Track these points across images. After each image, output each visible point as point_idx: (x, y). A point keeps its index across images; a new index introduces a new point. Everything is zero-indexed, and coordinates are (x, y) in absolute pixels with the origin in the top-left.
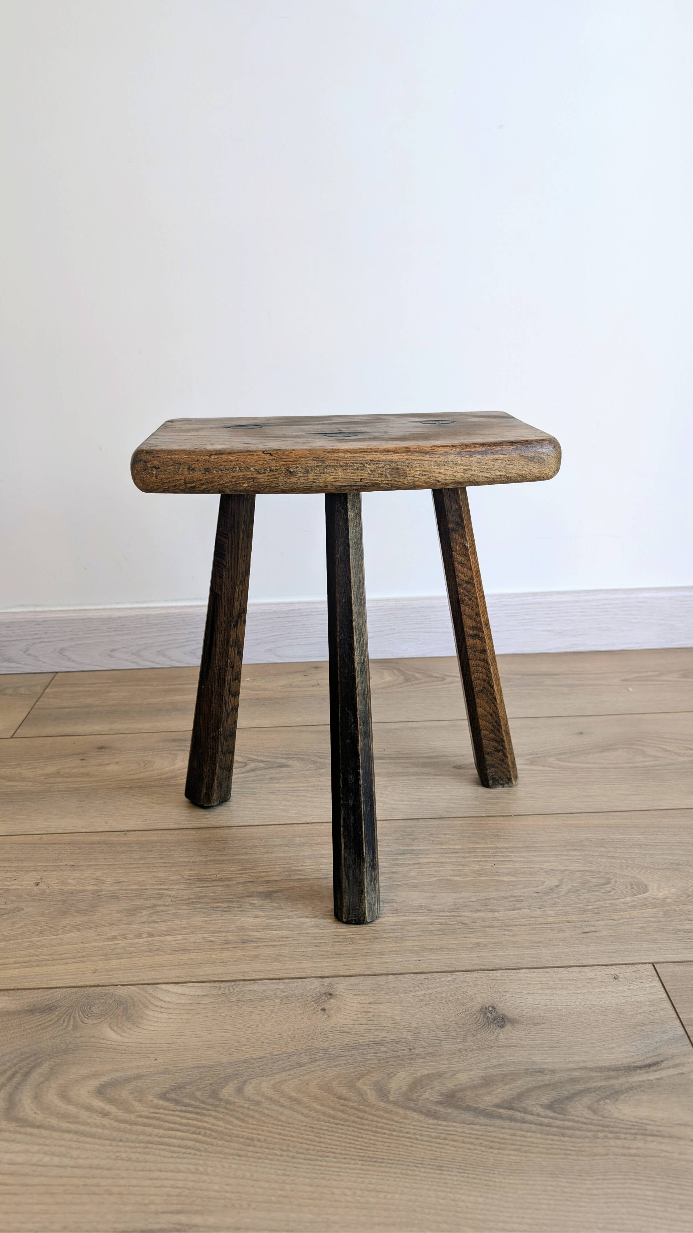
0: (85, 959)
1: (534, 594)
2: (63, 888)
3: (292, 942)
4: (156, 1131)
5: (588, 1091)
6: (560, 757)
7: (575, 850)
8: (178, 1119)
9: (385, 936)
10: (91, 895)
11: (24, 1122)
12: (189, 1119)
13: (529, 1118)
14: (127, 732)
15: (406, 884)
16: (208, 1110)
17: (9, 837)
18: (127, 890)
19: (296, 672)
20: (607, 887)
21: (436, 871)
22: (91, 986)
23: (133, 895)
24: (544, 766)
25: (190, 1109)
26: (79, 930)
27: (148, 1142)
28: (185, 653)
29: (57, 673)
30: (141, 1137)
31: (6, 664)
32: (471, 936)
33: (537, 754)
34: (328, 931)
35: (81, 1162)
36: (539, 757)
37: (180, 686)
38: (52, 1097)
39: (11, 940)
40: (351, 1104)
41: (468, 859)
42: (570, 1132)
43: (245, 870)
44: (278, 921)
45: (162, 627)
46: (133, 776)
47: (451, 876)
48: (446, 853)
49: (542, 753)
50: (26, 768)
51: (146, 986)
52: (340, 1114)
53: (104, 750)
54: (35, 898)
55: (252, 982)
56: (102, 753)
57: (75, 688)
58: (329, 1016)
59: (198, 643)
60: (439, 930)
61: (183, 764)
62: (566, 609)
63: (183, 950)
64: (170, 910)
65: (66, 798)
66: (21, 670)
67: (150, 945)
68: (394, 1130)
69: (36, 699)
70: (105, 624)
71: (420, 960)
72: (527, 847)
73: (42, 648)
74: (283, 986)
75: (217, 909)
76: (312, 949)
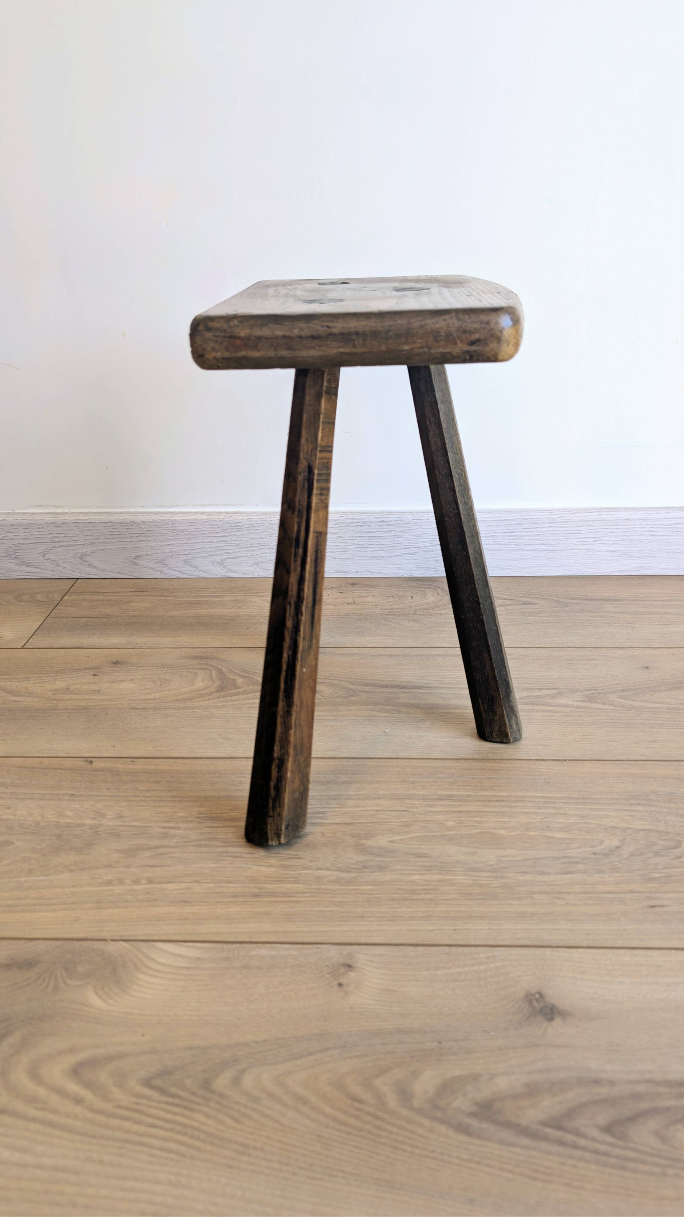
0: (75, 906)
1: (599, 510)
2: (60, 820)
3: (309, 899)
4: (136, 1127)
5: (655, 1111)
6: (622, 694)
7: (639, 804)
8: (162, 1114)
9: (416, 897)
10: (89, 831)
12: (175, 1114)
13: (582, 1142)
14: (146, 646)
15: (443, 836)
16: (198, 1104)
17: (7, 759)
18: (129, 826)
19: (331, 588)
20: (677, 852)
21: (478, 822)
22: (78, 940)
23: (135, 833)
24: (604, 704)
25: (177, 1101)
26: (71, 871)
27: (126, 1141)
28: (213, 563)
29: (78, 579)
30: (117, 1134)
31: (24, 568)
32: (516, 902)
33: (596, 690)
34: (351, 887)
35: (45, 1161)
36: (599, 693)
37: (207, 599)
38: (20, 1075)
40: (367, 1108)
41: (514, 810)
42: (632, 1165)
44: (294, 872)
45: (188, 534)
46: (147, 696)
47: (495, 829)
48: (490, 801)
49: (601, 688)
50: (34, 682)
51: (140, 943)
52: (352, 1121)
53: (119, 665)
54: (27, 830)
55: (260, 945)
56: (117, 669)
57: (95, 596)
58: (346, 993)
59: (227, 553)
60: (478, 894)
61: (203, 684)
62: (634, 528)
63: (185, 902)
64: (175, 853)
65: (72, 718)
66: (40, 575)
67: (148, 893)
68: (417, 1147)
69: (53, 607)
70: (128, 529)
71: (455, 930)
72: (584, 798)
73: (62, 552)
74: (295, 953)
75: (227, 855)
76: (331, 909)
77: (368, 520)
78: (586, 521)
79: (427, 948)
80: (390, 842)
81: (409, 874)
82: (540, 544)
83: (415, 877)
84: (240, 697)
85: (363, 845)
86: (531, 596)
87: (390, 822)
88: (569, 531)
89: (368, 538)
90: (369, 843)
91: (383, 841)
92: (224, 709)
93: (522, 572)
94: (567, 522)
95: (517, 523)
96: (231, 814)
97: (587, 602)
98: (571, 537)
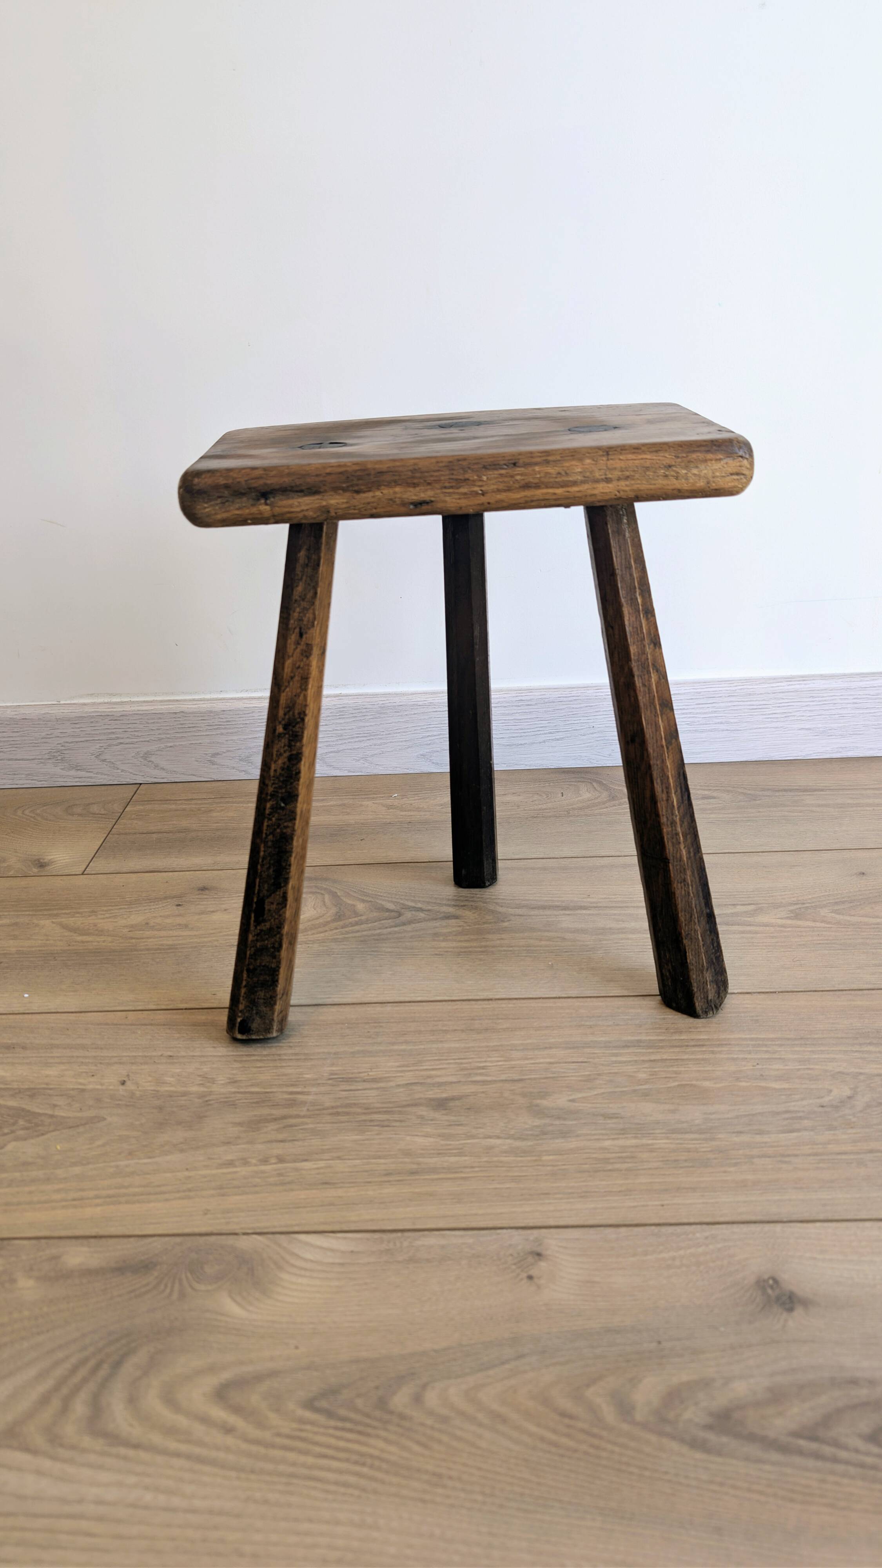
0: (192, 1194)
1: (789, 679)
2: (159, 1089)
3: (479, 1174)
4: (302, 1459)
6: (836, 908)
7: (870, 1044)
8: (333, 1441)
9: (610, 1167)
10: (197, 1100)
11: (115, 1439)
12: (348, 1441)
13: (843, 1454)
14: (237, 866)
15: (635, 1091)
16: (375, 1428)
17: (83, 1014)
18: (245, 1093)
21: (676, 1073)
22: (201, 1235)
23: (255, 1101)
24: (814, 921)
25: (348, 1425)
26: (182, 1151)
29: (141, 784)
30: (281, 1468)
31: (73, 773)
32: (732, 1169)
33: (804, 904)
34: (529, 1158)
35: (198, 1503)
36: (807, 907)
38: (152, 1401)
39: (88, 1163)
40: (580, 1425)
41: (718, 1056)
43: (407, 1066)
44: (457, 1143)
47: (697, 1080)
48: (687, 1046)
49: (809, 901)
50: (102, 916)
51: (278, 1236)
52: (564, 1441)
53: (207, 891)
54: (120, 1102)
55: (426, 1233)
56: (205, 897)
57: (165, 806)
58: (539, 1287)
59: (327, 746)
60: (686, 1161)
61: (315, 912)
62: (833, 700)
63: (326, 1183)
64: (307, 1124)
65: (158, 960)
66: (93, 780)
67: (280, 1175)
68: (646, 1469)
69: (115, 821)
70: (204, 720)
71: (663, 1205)
72: (801, 1039)
73: (120, 751)
74: (471, 1241)
75: (372, 1124)
76: (508, 1186)
77: (503, 700)
78: (775, 693)
79: (630, 1228)
80: (570, 1101)
81: (598, 1139)
82: (718, 723)
83: (607, 1143)
84: (363, 926)
85: (537, 1105)
86: (711, 788)
87: (568, 1077)
88: (753, 705)
89: (503, 721)
90: (544, 1103)
91: (561, 1100)
92: (345, 943)
93: (697, 758)
94: (750, 694)
95: (688, 698)
96: (370, 1073)
97: (781, 793)
98: (755, 714)
